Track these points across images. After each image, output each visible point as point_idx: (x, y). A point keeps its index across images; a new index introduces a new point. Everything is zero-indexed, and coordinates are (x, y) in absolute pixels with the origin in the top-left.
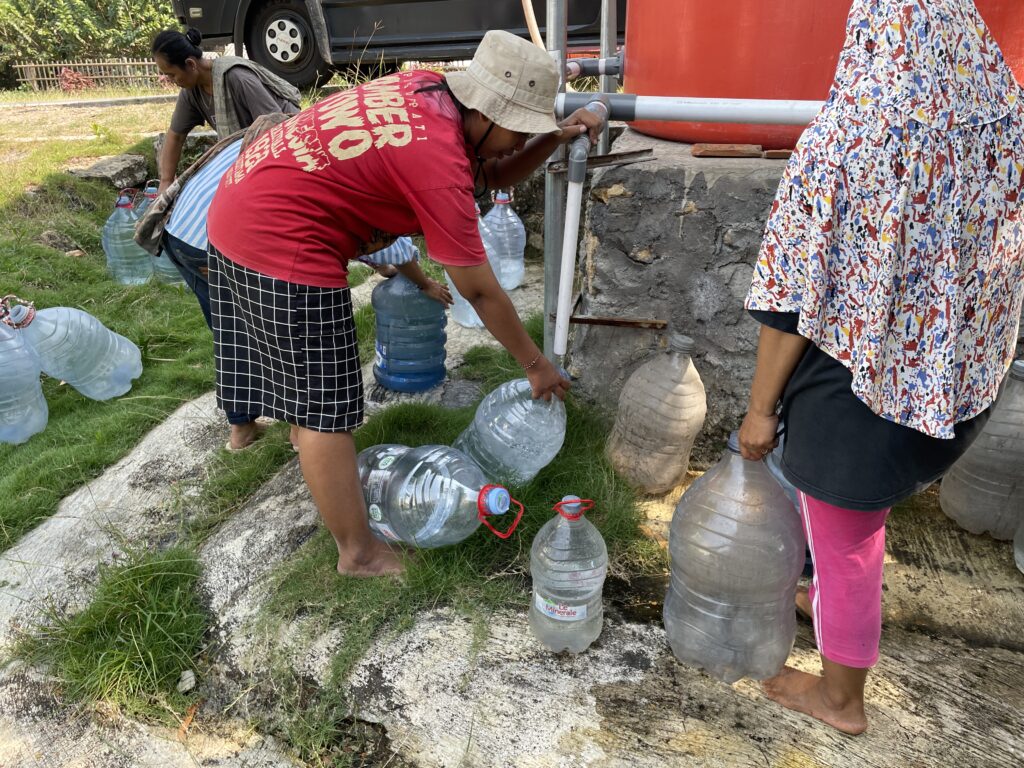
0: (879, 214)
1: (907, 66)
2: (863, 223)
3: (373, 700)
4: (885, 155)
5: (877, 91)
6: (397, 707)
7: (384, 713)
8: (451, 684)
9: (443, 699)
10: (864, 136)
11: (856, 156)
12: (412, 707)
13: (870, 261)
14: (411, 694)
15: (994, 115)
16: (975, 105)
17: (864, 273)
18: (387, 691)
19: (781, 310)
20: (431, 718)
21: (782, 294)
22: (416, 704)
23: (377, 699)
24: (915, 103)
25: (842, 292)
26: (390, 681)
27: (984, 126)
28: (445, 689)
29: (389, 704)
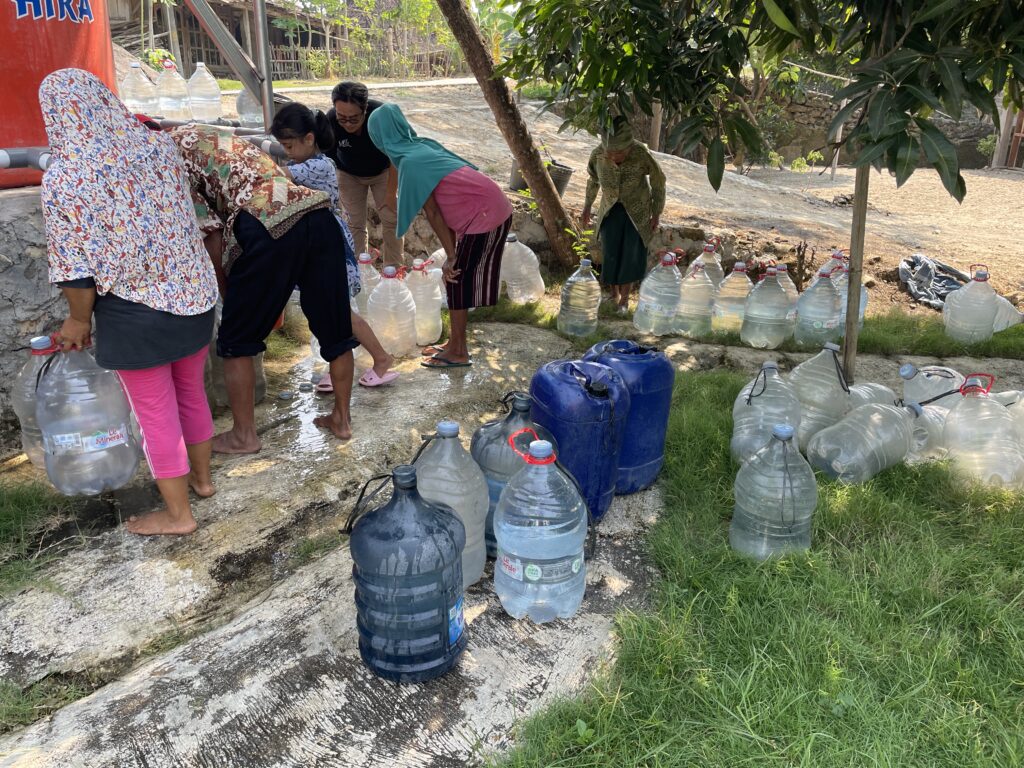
0: (109, 218)
1: (89, 135)
2: (103, 224)
3: (27, 669)
4: (99, 186)
5: (78, 150)
6: (50, 656)
7: (44, 666)
8: (71, 617)
9: (76, 626)
10: (82, 177)
11: (83, 189)
12: (60, 647)
13: (114, 243)
14: (51, 642)
15: (148, 152)
16: (136, 149)
17: (113, 250)
18: (32, 656)
19: (70, 279)
20: (80, 639)
21: (68, 270)
22: (60, 644)
23: (29, 666)
24: (102, 156)
25: (105, 262)
26: (26, 650)
27: (146, 159)
28: (70, 622)
29: (42, 660)
